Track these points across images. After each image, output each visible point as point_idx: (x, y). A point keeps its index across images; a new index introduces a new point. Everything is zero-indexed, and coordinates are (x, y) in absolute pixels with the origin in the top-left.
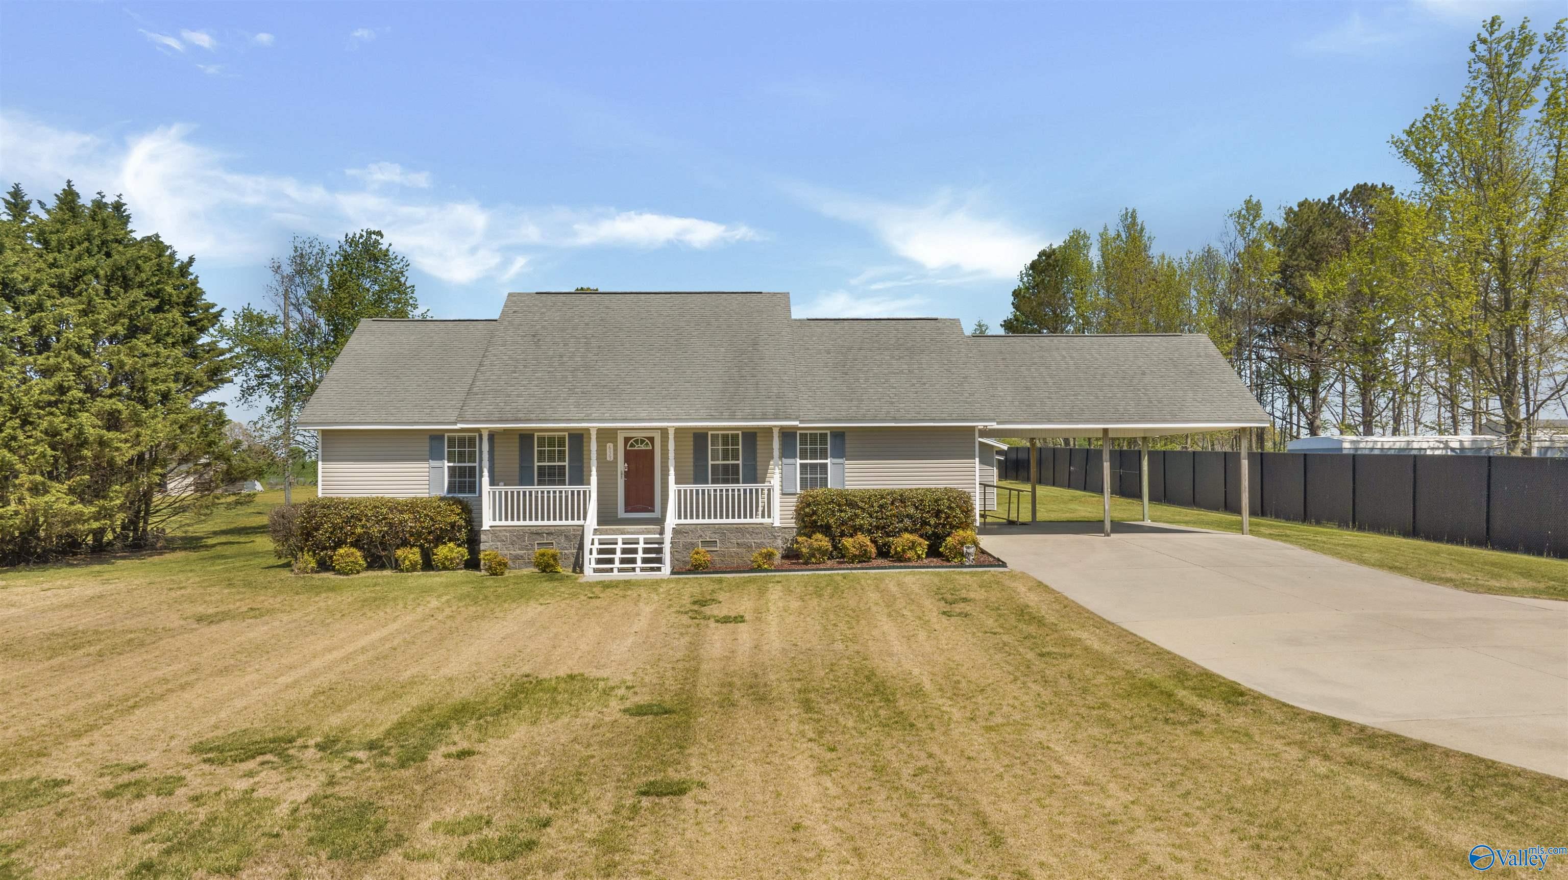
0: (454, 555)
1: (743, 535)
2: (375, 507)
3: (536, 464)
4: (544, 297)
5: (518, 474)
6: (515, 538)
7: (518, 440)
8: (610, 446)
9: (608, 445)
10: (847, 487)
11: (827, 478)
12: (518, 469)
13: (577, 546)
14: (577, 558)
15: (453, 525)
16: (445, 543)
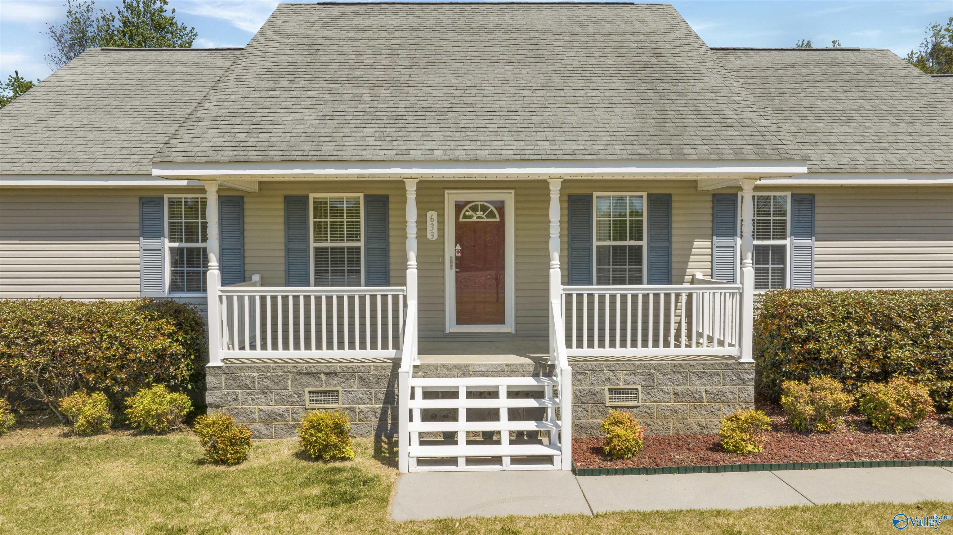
0: (165, 407)
1: (686, 378)
2: (24, 321)
3: (313, 245)
4: (328, 8)
5: (282, 260)
6: (268, 383)
7: (282, 206)
8: (432, 215)
9: (429, 214)
10: (816, 285)
11: (783, 270)
12: (282, 254)
13: (382, 396)
14: (383, 419)
15: (161, 355)
16: (149, 386)
